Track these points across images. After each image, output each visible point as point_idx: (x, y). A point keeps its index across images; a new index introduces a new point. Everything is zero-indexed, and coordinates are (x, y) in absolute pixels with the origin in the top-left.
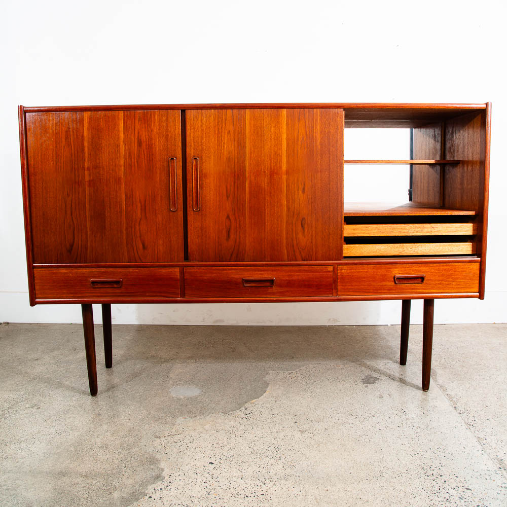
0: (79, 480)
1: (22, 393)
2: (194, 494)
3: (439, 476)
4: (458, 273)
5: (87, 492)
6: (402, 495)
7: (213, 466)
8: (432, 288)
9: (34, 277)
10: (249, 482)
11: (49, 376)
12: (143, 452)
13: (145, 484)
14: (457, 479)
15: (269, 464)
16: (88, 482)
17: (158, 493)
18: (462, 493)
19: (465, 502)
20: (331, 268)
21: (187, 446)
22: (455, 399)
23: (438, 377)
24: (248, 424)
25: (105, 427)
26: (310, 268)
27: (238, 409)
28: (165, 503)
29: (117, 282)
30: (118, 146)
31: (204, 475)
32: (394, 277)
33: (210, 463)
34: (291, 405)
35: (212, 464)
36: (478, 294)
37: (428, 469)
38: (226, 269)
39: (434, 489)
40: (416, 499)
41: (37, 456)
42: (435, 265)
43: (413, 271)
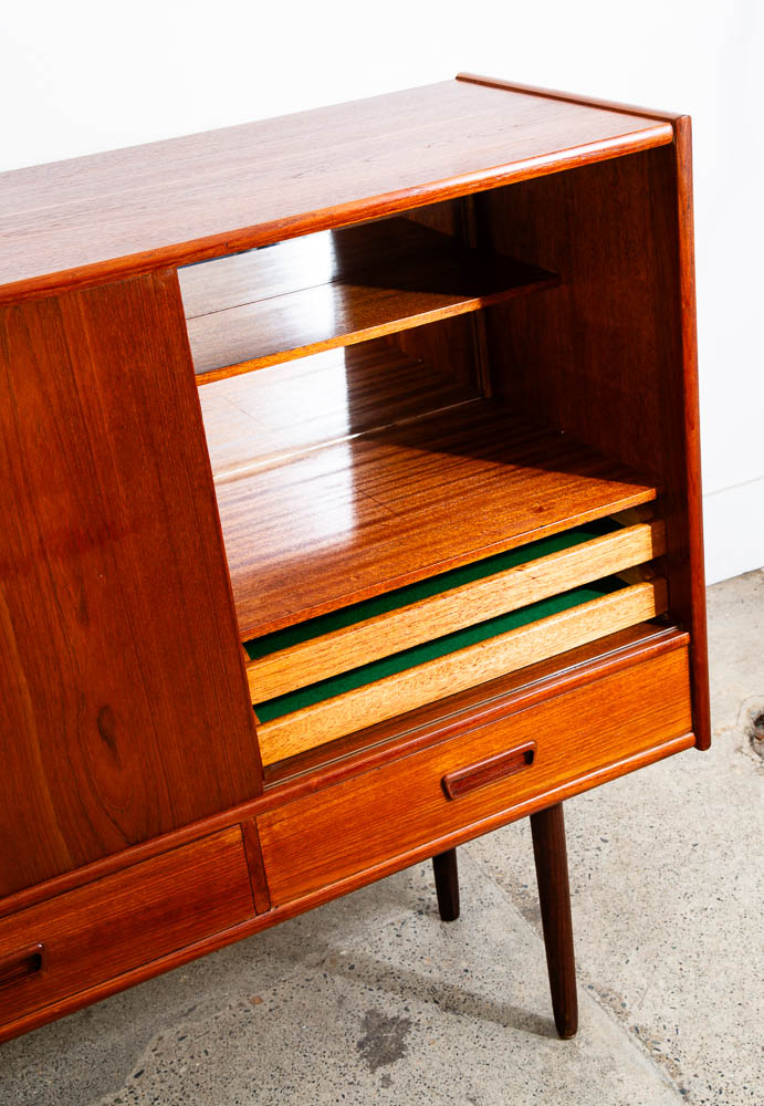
4: (629, 698)
8: (559, 771)
20: (234, 835)
32: (443, 783)
36: (691, 735)
42: (561, 698)
43: (497, 742)
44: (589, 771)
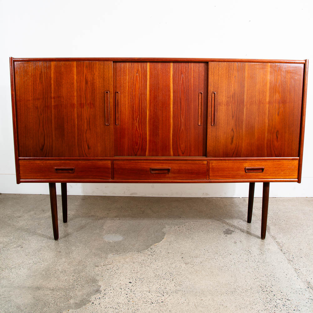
0: (49, 292)
1: (11, 238)
2: (120, 301)
3: (270, 292)
4: (285, 166)
5: (54, 300)
6: (248, 303)
7: (131, 284)
8: (268, 176)
9: (19, 166)
10: (154, 294)
11: (28, 227)
12: (88, 275)
13: (89, 295)
14: (282, 294)
15: (166, 283)
16: (54, 293)
17: (98, 300)
18: (285, 302)
19: (286, 308)
20: (205, 162)
21: (115, 272)
22: (281, 245)
23: (271, 231)
24: (153, 259)
25: (64, 260)
26: (193, 162)
27: (146, 249)
28: (102, 307)
29: (72, 170)
30: (73, 83)
31: (126, 290)
32: (245, 169)
33: (129, 282)
34: (179, 247)
35: (131, 283)
36: (297, 180)
37: (264, 288)
38: (140, 162)
39: (267, 299)
40: (256, 305)
41: (22, 277)
42: (270, 161)
43: (257, 165)
44: (275, 178)
